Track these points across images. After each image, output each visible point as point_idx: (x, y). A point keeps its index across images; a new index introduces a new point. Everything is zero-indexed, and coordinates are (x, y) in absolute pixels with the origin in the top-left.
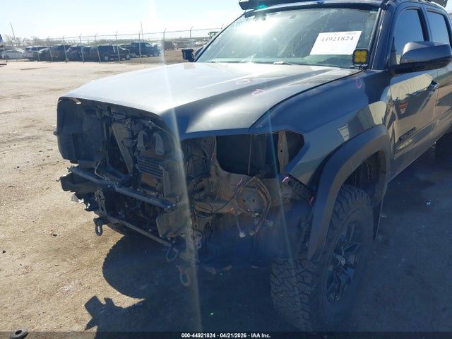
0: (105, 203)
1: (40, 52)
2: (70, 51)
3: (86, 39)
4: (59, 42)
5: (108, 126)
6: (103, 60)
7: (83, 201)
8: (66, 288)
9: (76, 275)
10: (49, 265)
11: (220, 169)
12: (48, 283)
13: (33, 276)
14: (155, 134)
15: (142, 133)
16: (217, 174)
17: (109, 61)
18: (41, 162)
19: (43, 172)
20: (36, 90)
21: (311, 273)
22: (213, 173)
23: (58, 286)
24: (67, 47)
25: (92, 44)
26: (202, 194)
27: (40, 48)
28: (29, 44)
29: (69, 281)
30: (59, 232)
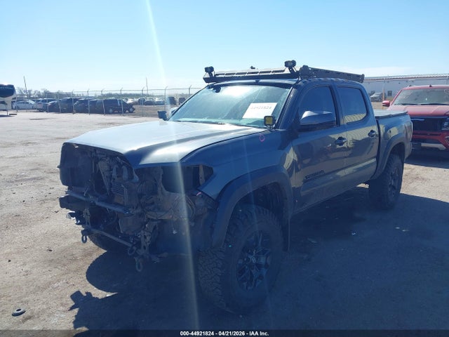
0: (91, 218)
1: (49, 103)
2: (78, 104)
3: (94, 93)
4: (68, 95)
5: (96, 163)
6: (107, 113)
7: (74, 218)
8: (56, 285)
9: (65, 277)
10: (44, 271)
11: (164, 189)
12: (42, 282)
13: (30, 277)
14: (124, 167)
15: (116, 166)
16: (162, 193)
17: (113, 113)
18: (44, 198)
19: (45, 205)
20: (43, 138)
21: (221, 260)
22: (159, 192)
23: (50, 283)
24: (76, 100)
25: (99, 97)
26: (153, 206)
27: (49, 101)
28: (40, 96)
29: (58, 281)
30: (55, 248)
